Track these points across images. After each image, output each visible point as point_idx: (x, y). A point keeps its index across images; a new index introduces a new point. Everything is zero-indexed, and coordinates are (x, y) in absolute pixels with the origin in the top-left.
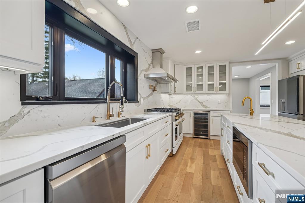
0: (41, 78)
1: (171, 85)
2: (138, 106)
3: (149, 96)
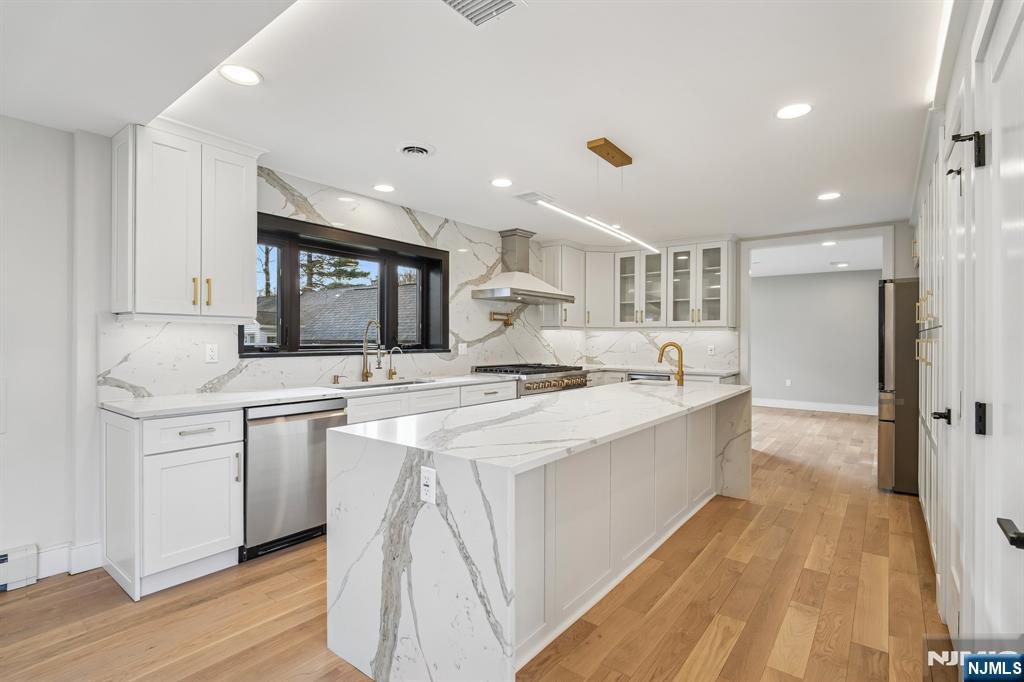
0: (330, 275)
1: (564, 308)
2: (450, 360)
3: (489, 336)
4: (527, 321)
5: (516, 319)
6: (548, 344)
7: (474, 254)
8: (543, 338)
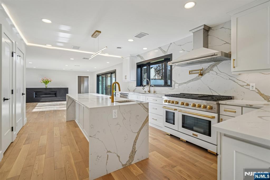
2: (172, 90)
3: (190, 81)
4: (220, 71)
5: (209, 71)
6: (248, 84)
7: (182, 49)
8: (240, 80)
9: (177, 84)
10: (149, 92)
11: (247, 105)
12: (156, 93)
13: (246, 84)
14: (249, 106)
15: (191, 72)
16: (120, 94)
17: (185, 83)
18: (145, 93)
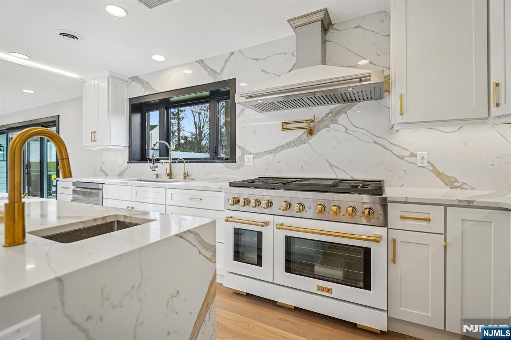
2: (236, 169)
3: (282, 147)
4: (354, 125)
5: (330, 123)
6: (412, 153)
7: (263, 70)
8: (395, 145)
9: (250, 153)
10: (170, 176)
11: (459, 201)
12: (188, 179)
13: (409, 153)
14: (465, 204)
15: (285, 126)
16: (74, 184)
17: (271, 152)
18: (157, 180)
